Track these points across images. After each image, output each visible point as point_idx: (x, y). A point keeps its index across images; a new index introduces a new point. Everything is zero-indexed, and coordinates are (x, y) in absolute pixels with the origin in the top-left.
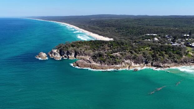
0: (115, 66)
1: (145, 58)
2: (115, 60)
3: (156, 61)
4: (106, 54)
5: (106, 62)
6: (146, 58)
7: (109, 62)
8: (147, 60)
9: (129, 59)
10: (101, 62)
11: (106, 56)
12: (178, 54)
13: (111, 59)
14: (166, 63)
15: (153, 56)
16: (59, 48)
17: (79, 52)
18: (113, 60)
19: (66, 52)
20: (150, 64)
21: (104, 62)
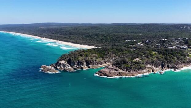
0: (142, 71)
1: (160, 61)
2: (140, 66)
3: (170, 63)
4: (129, 61)
5: (133, 68)
6: (162, 61)
7: (135, 68)
8: (162, 63)
9: (149, 63)
10: (127, 69)
11: (130, 62)
12: (182, 56)
13: (136, 65)
14: (178, 64)
15: (166, 59)
16: (65, 58)
17: (91, 61)
18: (138, 66)
19: (76, 63)
20: (166, 66)
21: (131, 68)
